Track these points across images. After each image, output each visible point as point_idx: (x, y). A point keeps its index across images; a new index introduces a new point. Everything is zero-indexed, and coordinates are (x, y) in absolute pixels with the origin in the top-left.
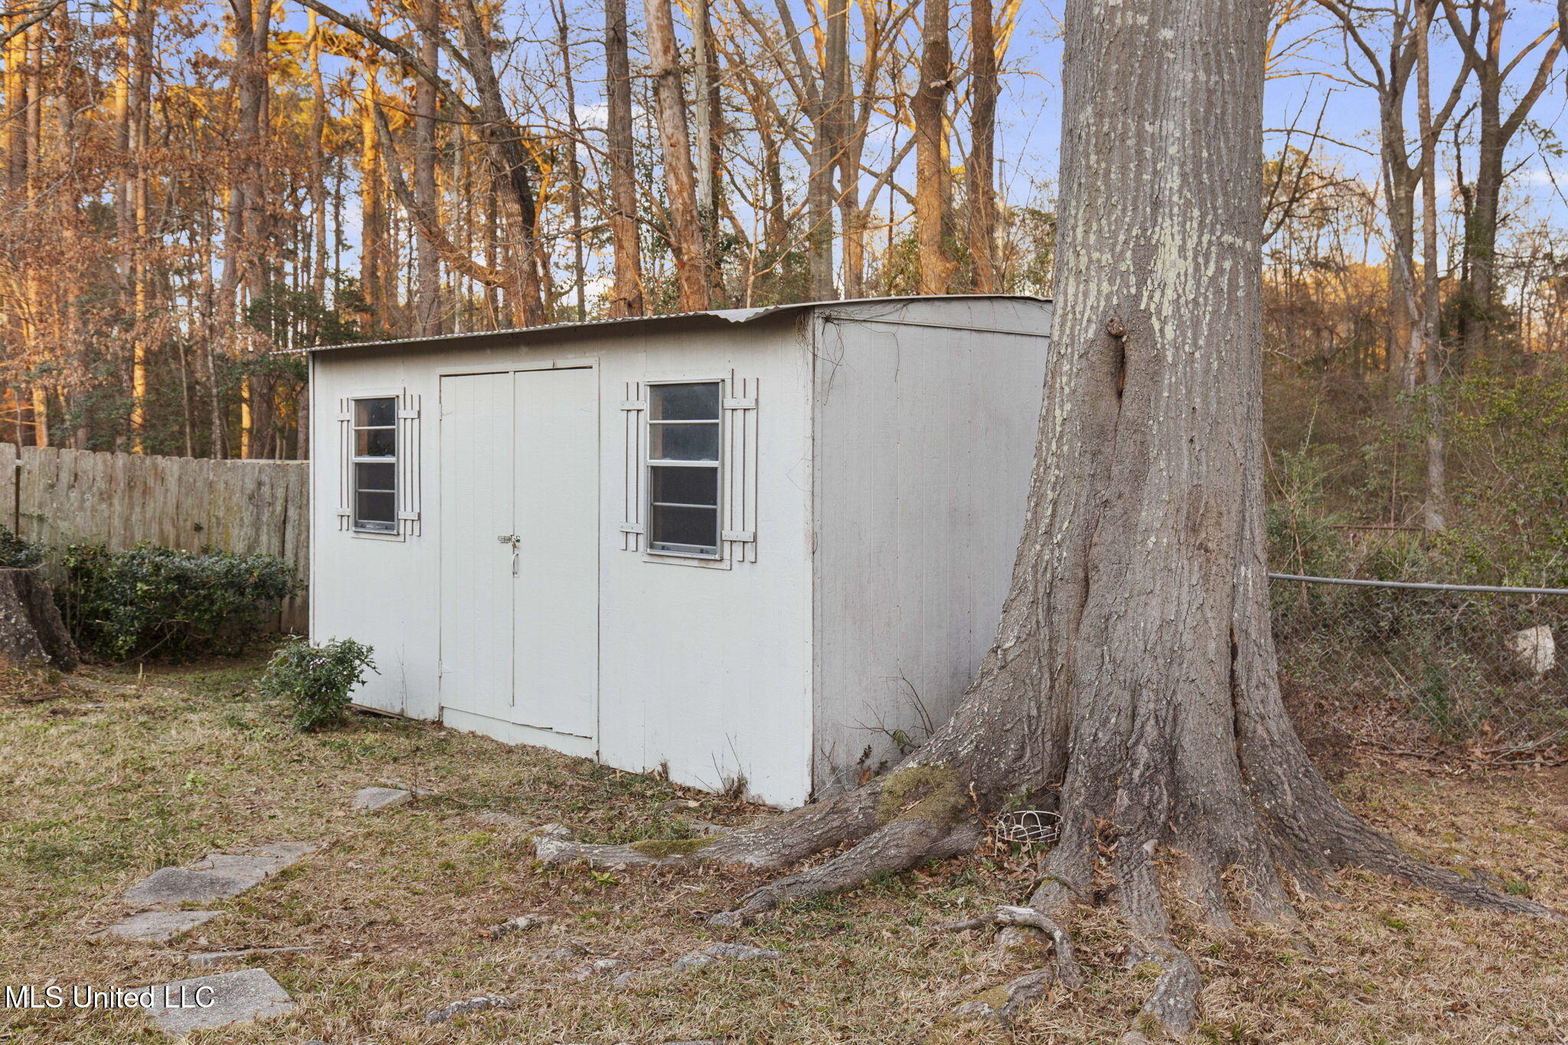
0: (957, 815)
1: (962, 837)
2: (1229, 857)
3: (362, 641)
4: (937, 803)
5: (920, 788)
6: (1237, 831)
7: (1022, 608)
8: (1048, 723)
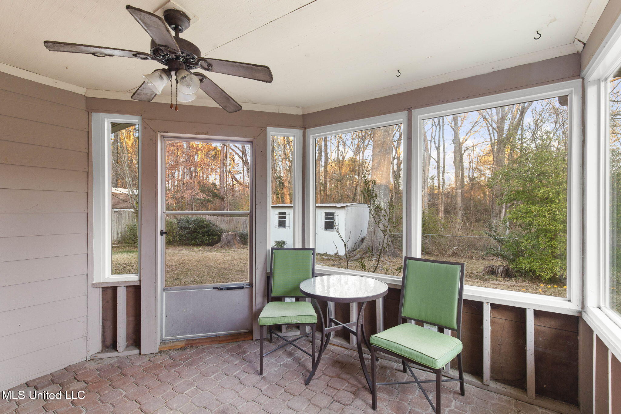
0: (364, 254)
1: (364, 256)
2: (389, 256)
3: (285, 241)
4: (361, 253)
5: (360, 251)
6: (389, 254)
7: (368, 235)
8: (371, 245)
